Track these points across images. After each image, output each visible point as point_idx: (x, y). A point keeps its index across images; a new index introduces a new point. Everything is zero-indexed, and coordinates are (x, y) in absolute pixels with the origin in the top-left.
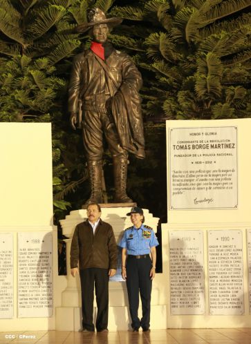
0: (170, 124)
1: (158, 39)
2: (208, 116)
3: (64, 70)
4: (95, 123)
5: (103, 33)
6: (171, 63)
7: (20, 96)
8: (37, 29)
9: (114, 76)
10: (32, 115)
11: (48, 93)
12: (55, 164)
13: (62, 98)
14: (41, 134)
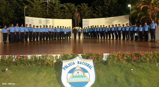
1: (82, 11)
3: (73, 14)
4: (76, 19)
5: (77, 11)
6: (83, 14)
9: (78, 15)
11: (71, 16)
14: (70, 21)
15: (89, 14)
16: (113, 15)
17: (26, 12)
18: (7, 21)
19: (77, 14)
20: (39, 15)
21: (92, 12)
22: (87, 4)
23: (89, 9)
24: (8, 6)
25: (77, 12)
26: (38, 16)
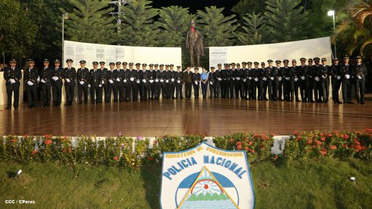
0: (210, 48)
1: (207, 27)
2: (219, 46)
3: (184, 35)
4: (192, 48)
6: (211, 33)
7: (173, 41)
8: (179, 25)
9: (197, 36)
10: (176, 46)
11: (180, 40)
12: (182, 57)
13: (184, 42)
14: (178, 50)
15: (227, 34)
16: (289, 36)
17: (65, 30)
18: (21, 51)
19: (195, 35)
20: (98, 36)
21: (235, 28)
22: (222, 9)
23: (226, 22)
24: (25, 15)
25: (195, 29)
26: (94, 38)
